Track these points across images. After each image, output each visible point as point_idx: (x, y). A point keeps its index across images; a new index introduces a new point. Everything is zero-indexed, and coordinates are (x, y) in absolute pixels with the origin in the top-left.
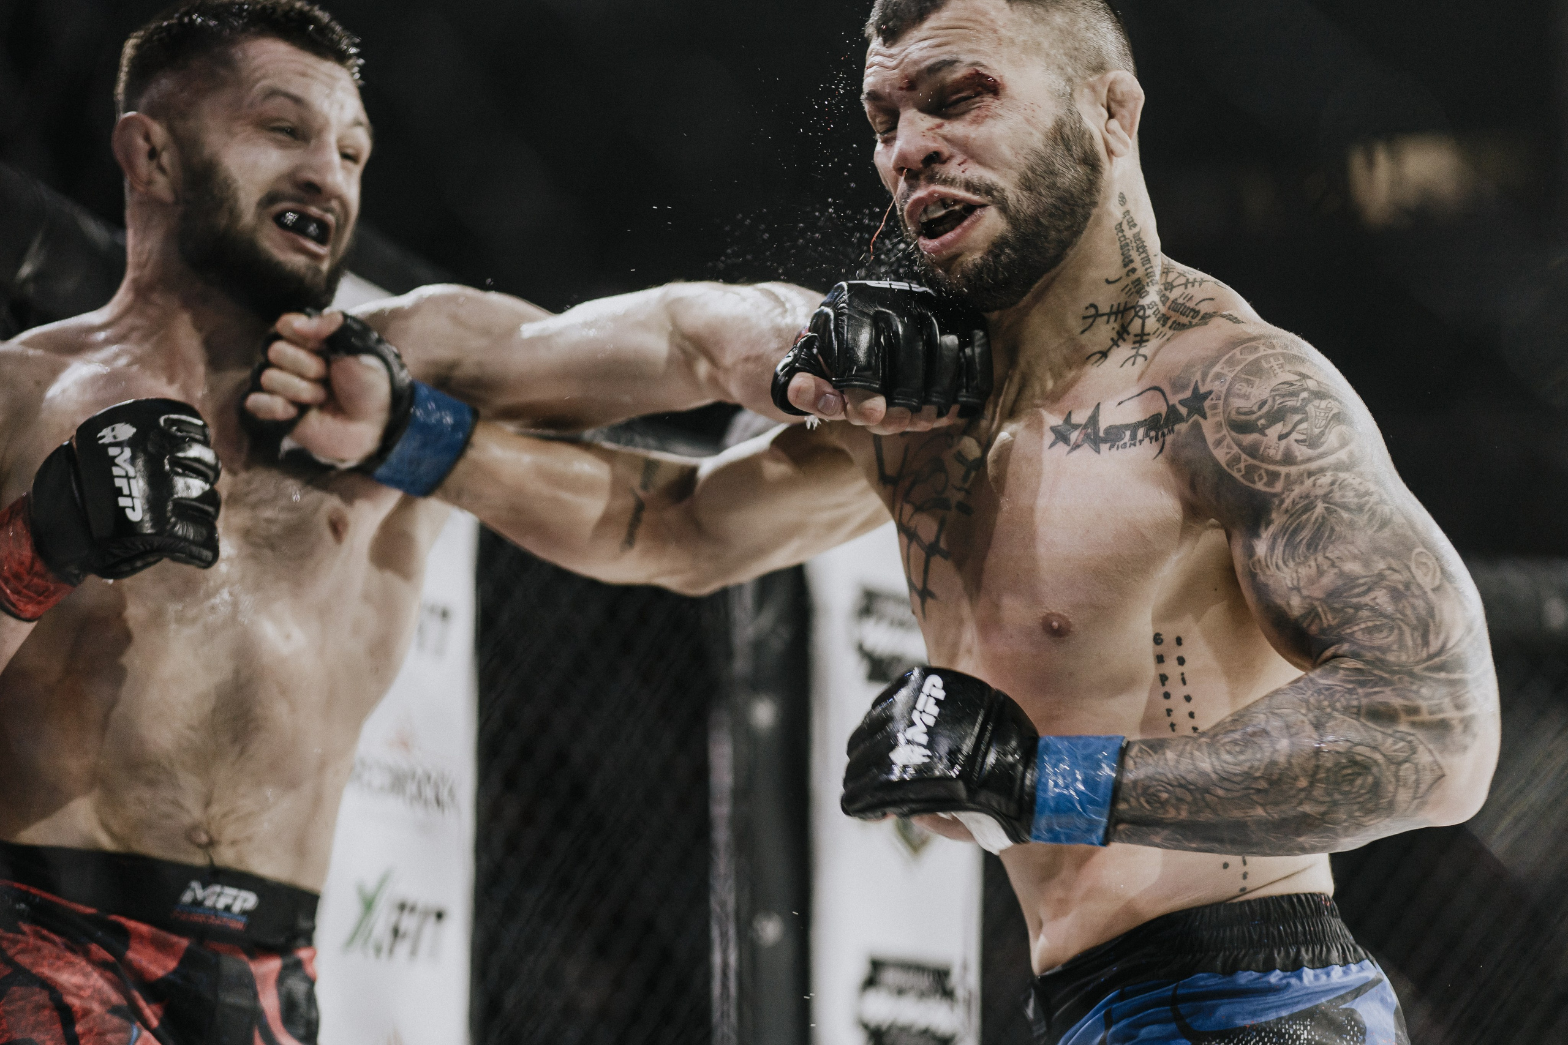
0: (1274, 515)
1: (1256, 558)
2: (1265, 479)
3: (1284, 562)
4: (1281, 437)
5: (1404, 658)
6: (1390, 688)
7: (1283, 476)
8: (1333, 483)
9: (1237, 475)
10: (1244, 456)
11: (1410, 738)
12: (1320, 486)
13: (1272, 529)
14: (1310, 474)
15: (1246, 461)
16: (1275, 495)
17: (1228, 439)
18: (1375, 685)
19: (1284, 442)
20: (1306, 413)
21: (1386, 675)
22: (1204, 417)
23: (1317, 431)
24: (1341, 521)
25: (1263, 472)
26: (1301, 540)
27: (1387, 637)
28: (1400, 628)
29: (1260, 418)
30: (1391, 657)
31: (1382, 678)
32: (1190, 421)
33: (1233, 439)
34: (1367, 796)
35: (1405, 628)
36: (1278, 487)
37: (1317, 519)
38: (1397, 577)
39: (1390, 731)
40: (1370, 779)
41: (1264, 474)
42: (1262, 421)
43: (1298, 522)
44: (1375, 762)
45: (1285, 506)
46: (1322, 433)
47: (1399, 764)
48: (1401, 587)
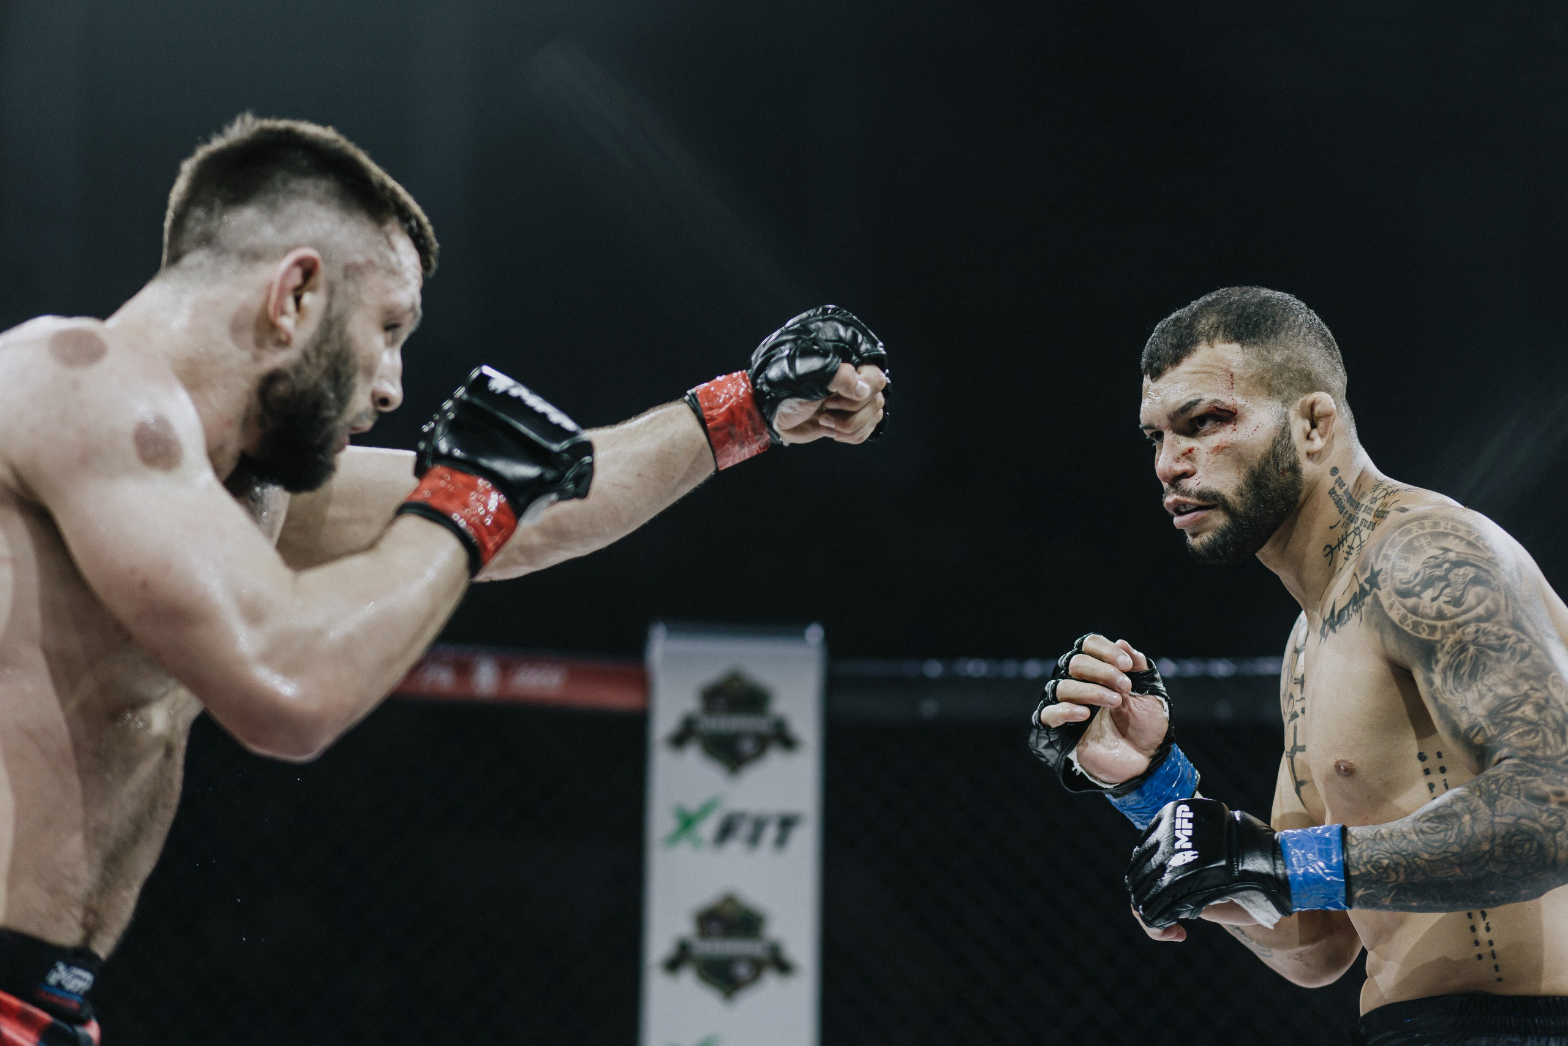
0: (1440, 656)
1: (1435, 687)
2: (1427, 631)
3: (1455, 689)
4: (1434, 599)
5: (1549, 753)
6: (1541, 777)
7: (1439, 629)
8: (1477, 631)
9: (1408, 629)
10: (1409, 615)
11: (1560, 814)
12: (1468, 634)
13: (1441, 665)
14: (1459, 626)
15: (1411, 618)
16: (1437, 641)
17: (1397, 604)
18: (1529, 775)
19: (1435, 603)
20: (1448, 580)
21: (1537, 768)
22: (1380, 589)
23: (1458, 594)
24: (1490, 658)
25: (1424, 625)
26: (1464, 673)
27: (1534, 738)
28: (1543, 731)
29: (1415, 586)
30: (1539, 753)
31: (1533, 770)
32: (1372, 594)
33: (1400, 603)
34: (1536, 857)
35: (1548, 731)
36: (1438, 636)
37: (1471, 657)
38: (1538, 695)
39: (1545, 808)
40: (1535, 844)
41: (1426, 627)
42: (1418, 588)
43: (1458, 659)
44: (1537, 830)
45: (1445, 649)
46: (1462, 595)
47: (1555, 831)
48: (1542, 702)
